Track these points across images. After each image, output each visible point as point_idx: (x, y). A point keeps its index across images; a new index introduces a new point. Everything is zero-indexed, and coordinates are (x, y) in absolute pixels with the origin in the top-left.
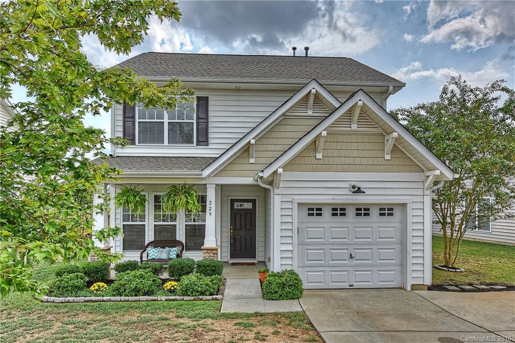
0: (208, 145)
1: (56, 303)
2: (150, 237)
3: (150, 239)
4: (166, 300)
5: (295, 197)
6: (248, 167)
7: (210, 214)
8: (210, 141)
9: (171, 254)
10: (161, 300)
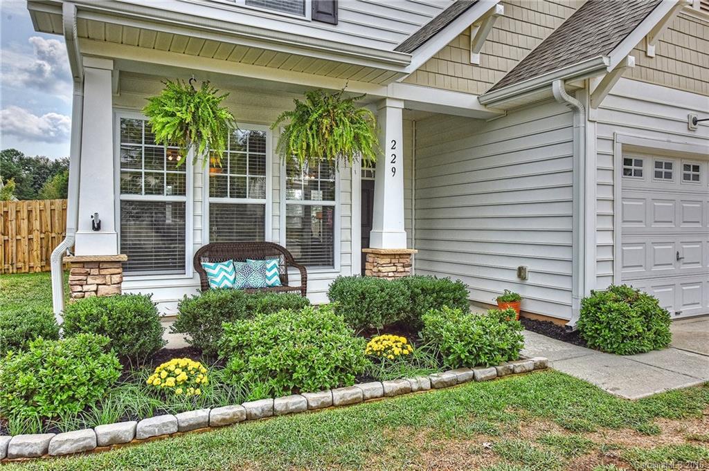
0: (335, 24)
1: (60, 455)
2: (197, 234)
3: (198, 240)
4: (432, 387)
5: (618, 130)
6: (467, 71)
7: (394, 170)
8: (342, 15)
9: (269, 274)
10: (421, 389)
